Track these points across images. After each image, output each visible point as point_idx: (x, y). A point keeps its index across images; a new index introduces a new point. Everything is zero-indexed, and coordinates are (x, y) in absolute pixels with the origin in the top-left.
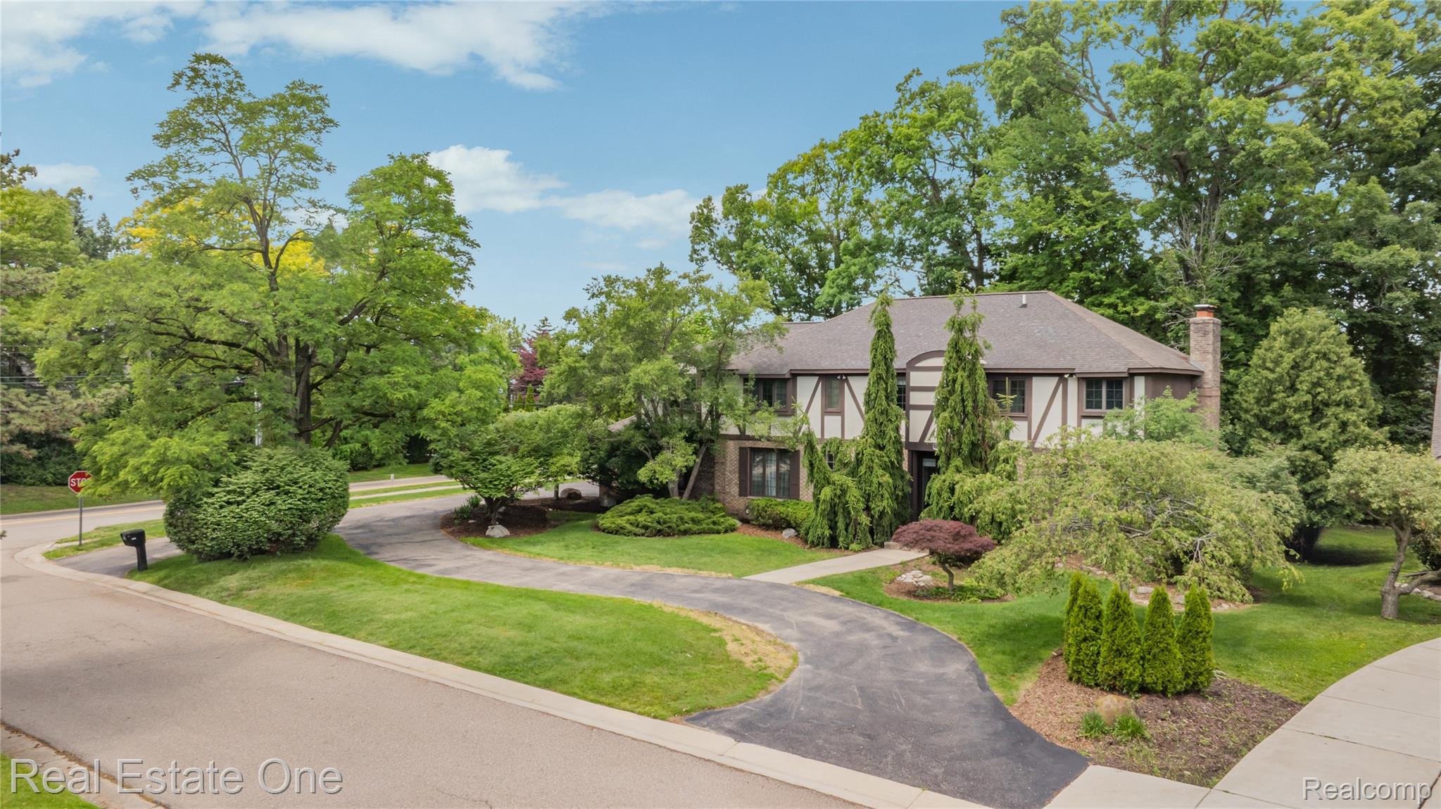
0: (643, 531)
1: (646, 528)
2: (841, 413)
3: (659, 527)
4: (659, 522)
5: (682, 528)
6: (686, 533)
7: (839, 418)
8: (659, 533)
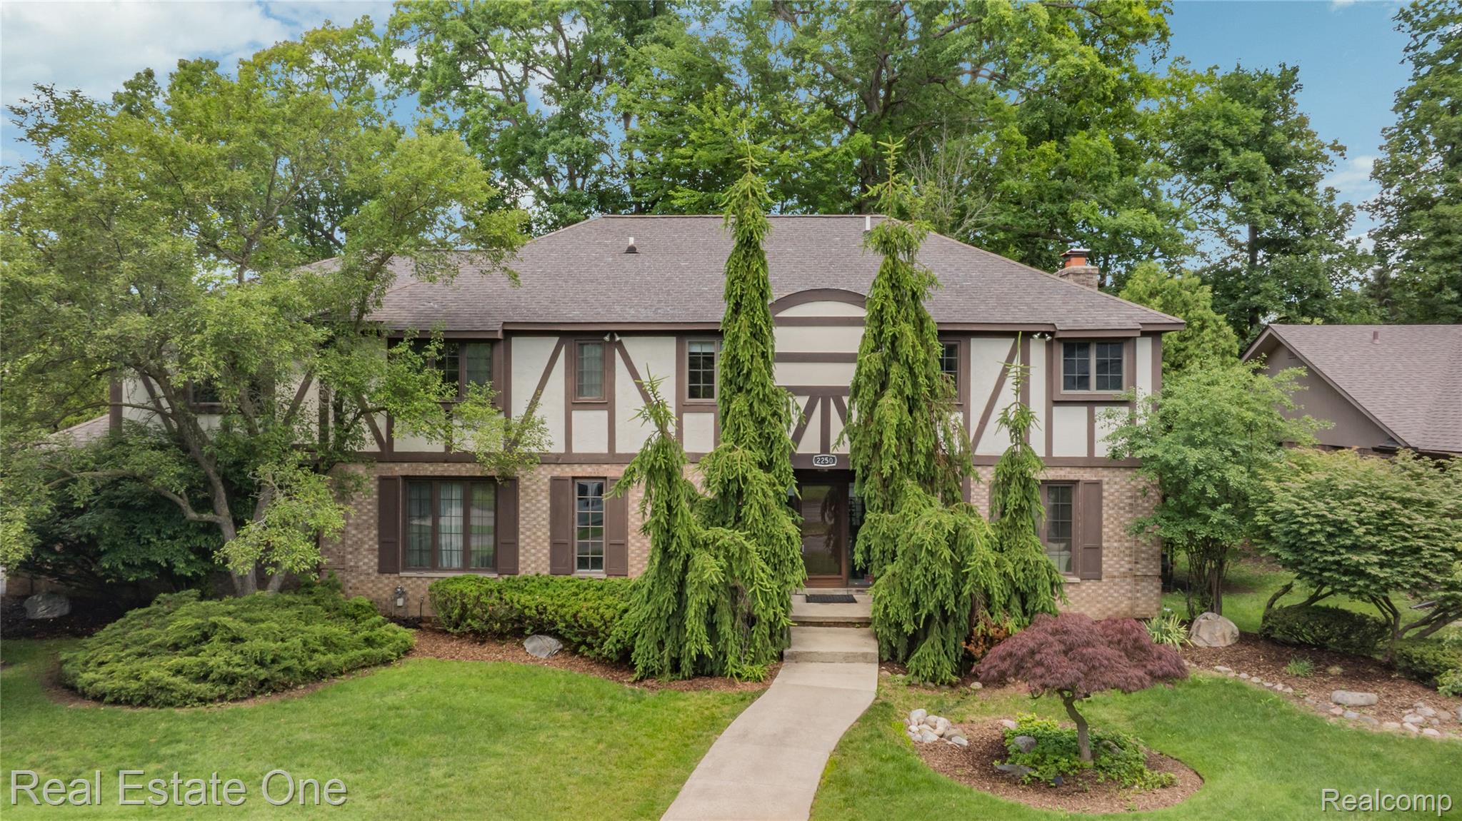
0: (223, 688)
1: (230, 680)
2: (608, 405)
3: (263, 674)
4: (261, 663)
5: (312, 665)
6: (321, 675)
7: (604, 414)
8: (264, 686)
